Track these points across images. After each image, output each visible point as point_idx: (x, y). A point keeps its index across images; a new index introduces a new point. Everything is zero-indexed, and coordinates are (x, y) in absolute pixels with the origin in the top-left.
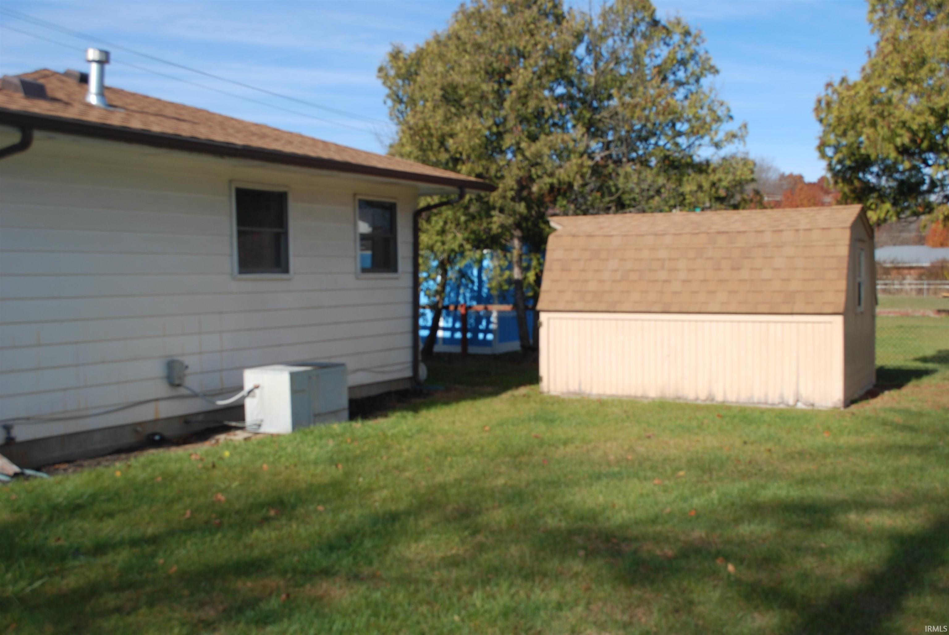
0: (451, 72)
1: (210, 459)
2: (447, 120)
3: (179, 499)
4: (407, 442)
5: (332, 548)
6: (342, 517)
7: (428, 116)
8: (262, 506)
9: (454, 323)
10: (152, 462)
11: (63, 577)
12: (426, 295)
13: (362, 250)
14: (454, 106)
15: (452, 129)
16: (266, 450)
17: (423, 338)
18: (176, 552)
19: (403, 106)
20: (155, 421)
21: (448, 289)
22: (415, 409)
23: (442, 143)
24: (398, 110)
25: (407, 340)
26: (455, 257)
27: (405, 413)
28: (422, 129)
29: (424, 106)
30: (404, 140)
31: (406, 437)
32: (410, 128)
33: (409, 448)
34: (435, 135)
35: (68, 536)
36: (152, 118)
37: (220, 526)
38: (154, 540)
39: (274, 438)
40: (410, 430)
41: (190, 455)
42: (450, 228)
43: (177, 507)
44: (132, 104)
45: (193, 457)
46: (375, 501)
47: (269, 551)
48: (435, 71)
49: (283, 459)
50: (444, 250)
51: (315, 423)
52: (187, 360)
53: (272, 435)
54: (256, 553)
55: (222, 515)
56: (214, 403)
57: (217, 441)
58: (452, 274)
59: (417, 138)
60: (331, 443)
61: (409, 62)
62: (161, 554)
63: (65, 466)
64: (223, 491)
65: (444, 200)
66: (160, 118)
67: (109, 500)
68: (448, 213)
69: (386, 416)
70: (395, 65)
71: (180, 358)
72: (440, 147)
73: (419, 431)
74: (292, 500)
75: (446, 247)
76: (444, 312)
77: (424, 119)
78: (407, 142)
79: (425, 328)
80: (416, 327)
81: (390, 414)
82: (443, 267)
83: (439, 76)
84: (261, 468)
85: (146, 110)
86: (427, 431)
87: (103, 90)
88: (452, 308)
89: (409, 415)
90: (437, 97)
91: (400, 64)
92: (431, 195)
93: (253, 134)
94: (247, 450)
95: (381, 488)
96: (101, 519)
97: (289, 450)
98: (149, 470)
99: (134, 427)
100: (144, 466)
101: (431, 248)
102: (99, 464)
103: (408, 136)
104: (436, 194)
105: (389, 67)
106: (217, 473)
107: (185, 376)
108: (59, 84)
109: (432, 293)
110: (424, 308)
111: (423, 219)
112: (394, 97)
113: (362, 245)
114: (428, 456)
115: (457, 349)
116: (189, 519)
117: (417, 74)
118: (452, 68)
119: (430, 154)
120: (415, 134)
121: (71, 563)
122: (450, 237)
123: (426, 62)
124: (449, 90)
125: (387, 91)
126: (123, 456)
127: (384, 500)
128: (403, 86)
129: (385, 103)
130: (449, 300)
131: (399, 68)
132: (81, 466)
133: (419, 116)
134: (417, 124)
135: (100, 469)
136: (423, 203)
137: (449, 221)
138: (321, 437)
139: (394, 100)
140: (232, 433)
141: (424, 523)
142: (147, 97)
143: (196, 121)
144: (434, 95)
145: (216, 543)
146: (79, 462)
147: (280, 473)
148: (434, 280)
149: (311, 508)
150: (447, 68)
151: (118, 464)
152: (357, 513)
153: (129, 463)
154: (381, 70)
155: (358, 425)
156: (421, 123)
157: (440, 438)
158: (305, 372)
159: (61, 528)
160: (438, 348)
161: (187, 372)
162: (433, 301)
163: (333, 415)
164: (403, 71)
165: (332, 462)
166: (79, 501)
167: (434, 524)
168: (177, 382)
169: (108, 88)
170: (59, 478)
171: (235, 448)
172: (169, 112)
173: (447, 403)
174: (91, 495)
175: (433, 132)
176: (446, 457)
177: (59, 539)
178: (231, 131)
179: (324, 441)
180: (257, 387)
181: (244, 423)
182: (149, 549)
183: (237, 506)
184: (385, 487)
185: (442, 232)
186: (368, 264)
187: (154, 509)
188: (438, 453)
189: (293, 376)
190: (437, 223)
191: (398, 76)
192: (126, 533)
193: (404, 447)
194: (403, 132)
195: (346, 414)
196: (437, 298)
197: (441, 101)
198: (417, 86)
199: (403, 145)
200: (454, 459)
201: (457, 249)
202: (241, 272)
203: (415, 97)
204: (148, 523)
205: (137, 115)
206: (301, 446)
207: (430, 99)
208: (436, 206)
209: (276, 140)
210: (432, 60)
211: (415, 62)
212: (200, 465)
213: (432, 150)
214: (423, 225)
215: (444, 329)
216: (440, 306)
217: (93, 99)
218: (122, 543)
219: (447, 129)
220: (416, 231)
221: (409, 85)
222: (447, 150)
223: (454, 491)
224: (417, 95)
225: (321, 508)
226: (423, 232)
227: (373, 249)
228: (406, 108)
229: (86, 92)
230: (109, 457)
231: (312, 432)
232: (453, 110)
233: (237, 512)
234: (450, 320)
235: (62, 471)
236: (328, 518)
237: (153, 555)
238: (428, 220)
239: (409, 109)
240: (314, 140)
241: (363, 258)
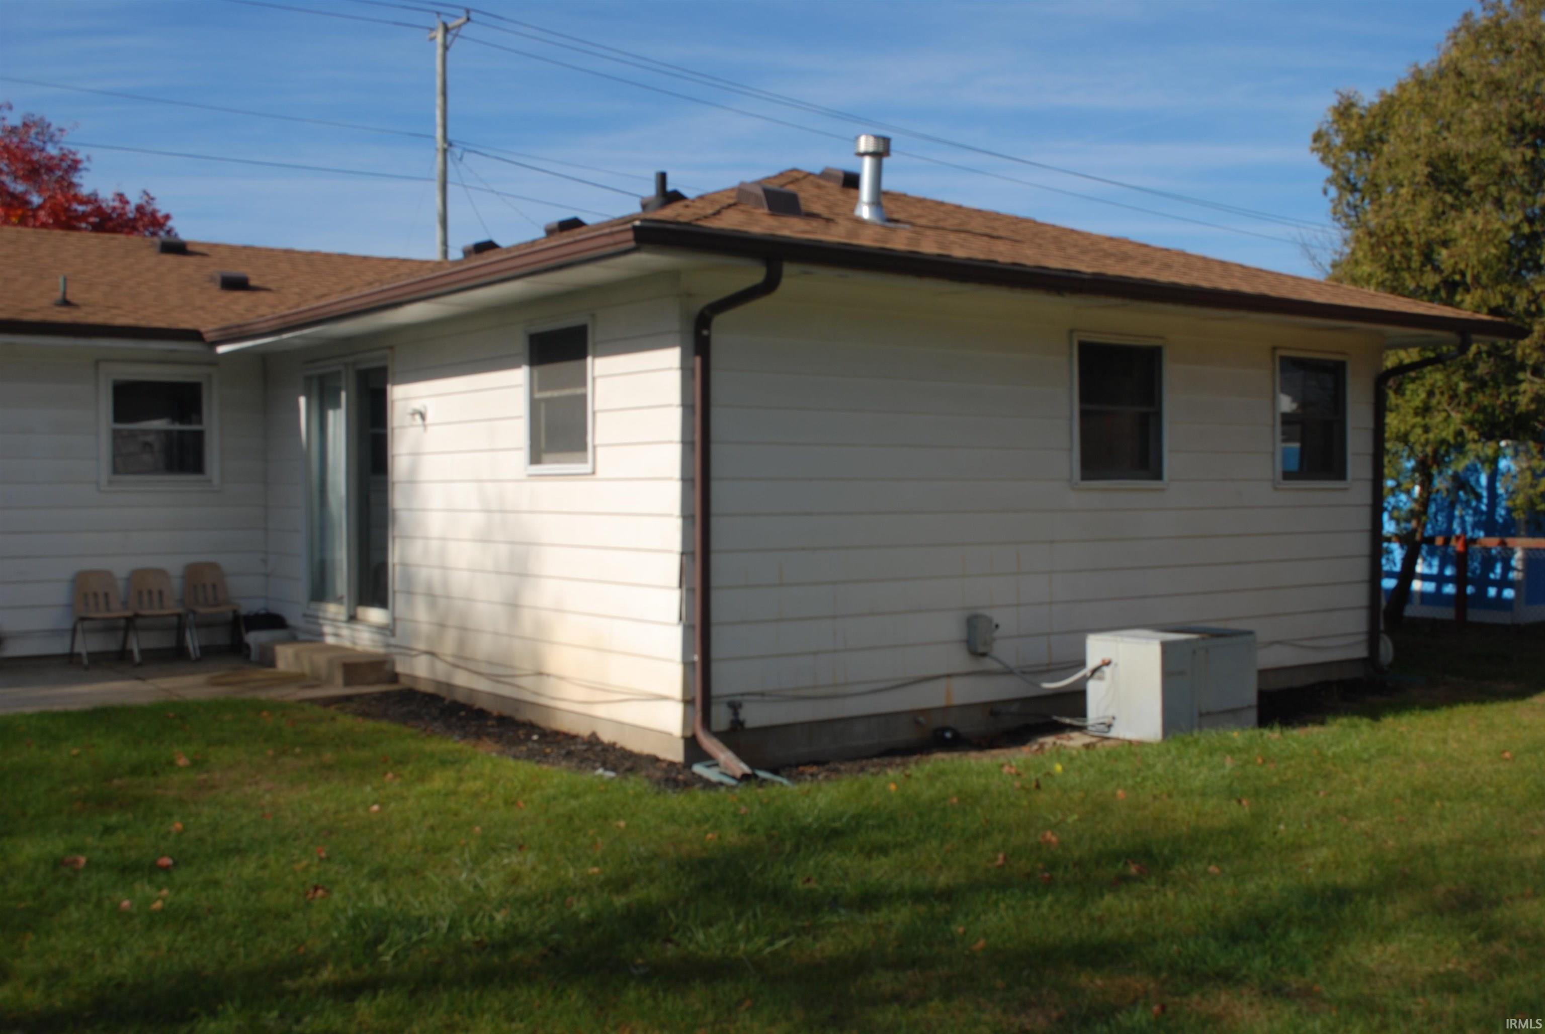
0: (1445, 134)
1: (1033, 775)
2: (1437, 216)
3: (984, 834)
4: (1361, 770)
5: (1235, 937)
6: (1251, 887)
7: (1402, 212)
8: (1116, 856)
9: (1442, 567)
10: (942, 773)
11: (815, 938)
12: (1391, 518)
13: (1284, 441)
14: (1449, 192)
15: (1444, 232)
16: (1122, 766)
17: (1387, 591)
18: (983, 918)
19: (1358, 196)
20: (946, 709)
21: (1432, 508)
22: (1375, 714)
23: (1428, 257)
24: (1348, 204)
25: (1360, 595)
26: (1447, 453)
27: (1356, 720)
28: (1392, 234)
29: (1396, 195)
30: (1360, 254)
31: (1359, 760)
32: (1371, 234)
33: (1365, 780)
34: (1416, 243)
35: (822, 877)
36: (952, 237)
37: (1049, 885)
38: (948, 895)
39: (1133, 747)
40: (1366, 749)
41: (1002, 766)
42: (1439, 403)
43: (985, 846)
44: (920, 216)
45: (1006, 769)
46: (1307, 866)
47: (1129, 931)
48: (1416, 134)
49: (1149, 783)
50: (1427, 442)
51: (1200, 727)
52: (997, 616)
53: (1130, 742)
54: (1109, 932)
55: (1052, 865)
56: (1037, 685)
57: (1042, 746)
58: (1440, 483)
59: (1384, 250)
60: (1229, 763)
61: (1368, 120)
62: (960, 918)
63: (814, 769)
64: (1054, 827)
65: (1431, 355)
66: (963, 235)
67: (880, 827)
68: (1435, 377)
69: (1322, 723)
70: (1344, 128)
71: (987, 612)
72: (1423, 265)
73: (1382, 752)
74: (1166, 851)
75: (1431, 436)
76: (1425, 548)
77: (1395, 216)
78: (1365, 256)
79: (1390, 575)
80: (1376, 573)
81: (1329, 720)
82: (1424, 471)
83: (1424, 141)
84: (1114, 795)
85: (941, 224)
86: (1397, 754)
87: (880, 197)
88: (1439, 541)
89: (1364, 724)
90: (1420, 178)
91: (1353, 125)
92: (1405, 346)
93: (1108, 255)
94: (1091, 765)
95: (1315, 845)
96: (869, 856)
97: (1159, 768)
98: (939, 785)
99: (915, 716)
100: (931, 778)
101: (1404, 438)
102: (862, 770)
103: (1366, 247)
104: (1414, 345)
105: (1331, 131)
106: (1043, 797)
107: (994, 639)
108: (815, 191)
109: (1403, 514)
110: (1389, 540)
111: (1390, 388)
112: (1342, 182)
113: (1284, 433)
114: (1400, 797)
115: (1448, 613)
116: (999, 867)
117: (1382, 140)
118: (1448, 127)
119: (1406, 275)
120: (1379, 244)
121: (828, 918)
122: (1439, 417)
123: (1400, 119)
124: (1442, 165)
125: (1329, 172)
126: (898, 760)
127: (1323, 866)
128: (1357, 161)
129: (1325, 192)
130: (1433, 528)
131: (1352, 133)
132: (837, 771)
133: (1386, 211)
134: (1383, 227)
135: (864, 777)
136: (1390, 362)
137: (1437, 391)
138: (1211, 753)
139: (1341, 188)
140: (1065, 735)
141: (1396, 910)
142: (942, 204)
143: (1018, 238)
144: (1414, 174)
145: (1045, 910)
146: (832, 765)
147: (1145, 806)
148: (1408, 492)
149: (1199, 867)
150: (1437, 127)
151: (891, 773)
152: (1276, 882)
153: (908, 772)
154: (1318, 137)
155: (1273, 735)
156: (1390, 224)
157: (1419, 766)
158: (1187, 641)
159: (811, 863)
160: (1412, 611)
161: (997, 633)
162: (1405, 529)
163: (1231, 715)
164: (1357, 137)
165: (1231, 793)
166: (837, 825)
167: (1415, 915)
168: (981, 649)
169: (886, 193)
170: (806, 786)
171: (1071, 759)
172: (976, 225)
173: (1432, 706)
174: (853, 817)
175: (1412, 237)
176: (1432, 801)
177: (809, 880)
178: (1072, 251)
179: (1217, 759)
180: (1107, 663)
181: (1085, 721)
182: (941, 909)
183: (1077, 854)
184: (1323, 843)
185: (1425, 410)
186: (1294, 466)
187: (947, 846)
188: (1416, 792)
189: (1166, 647)
190: (1415, 393)
191: (1348, 145)
192: (906, 879)
193: (1355, 777)
194: (1358, 240)
195: (1253, 715)
196: (1414, 524)
197: (1427, 184)
198: (1383, 160)
199: (1357, 263)
200: (1447, 804)
201: (1451, 439)
202: (1084, 478)
203: (1379, 181)
204: (940, 868)
205: (929, 232)
206: (1178, 763)
207: (1406, 182)
208: (1414, 366)
209: (1145, 263)
210: (1410, 115)
211: (1378, 121)
212: (1017, 784)
213: (1409, 268)
214: (1392, 399)
215: (1424, 578)
216: (1418, 537)
217: (865, 212)
218: (900, 895)
219: (1436, 232)
220: (1380, 409)
221: (1369, 159)
222: (1437, 269)
223: (1448, 860)
224: (1383, 176)
225: (1213, 869)
226: (1391, 411)
227: (1303, 441)
228: (1363, 199)
229: (856, 199)
230: (875, 760)
231: (1196, 742)
232: (1449, 199)
233: (1079, 863)
234: (1436, 562)
235: (809, 778)
236: (1228, 887)
237: (948, 920)
238: (1399, 391)
239: (1367, 201)
240: (1205, 260)
241: (1286, 454)
